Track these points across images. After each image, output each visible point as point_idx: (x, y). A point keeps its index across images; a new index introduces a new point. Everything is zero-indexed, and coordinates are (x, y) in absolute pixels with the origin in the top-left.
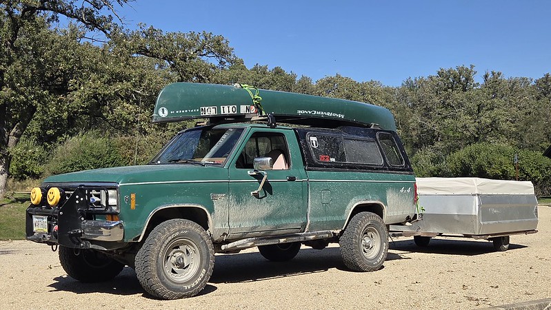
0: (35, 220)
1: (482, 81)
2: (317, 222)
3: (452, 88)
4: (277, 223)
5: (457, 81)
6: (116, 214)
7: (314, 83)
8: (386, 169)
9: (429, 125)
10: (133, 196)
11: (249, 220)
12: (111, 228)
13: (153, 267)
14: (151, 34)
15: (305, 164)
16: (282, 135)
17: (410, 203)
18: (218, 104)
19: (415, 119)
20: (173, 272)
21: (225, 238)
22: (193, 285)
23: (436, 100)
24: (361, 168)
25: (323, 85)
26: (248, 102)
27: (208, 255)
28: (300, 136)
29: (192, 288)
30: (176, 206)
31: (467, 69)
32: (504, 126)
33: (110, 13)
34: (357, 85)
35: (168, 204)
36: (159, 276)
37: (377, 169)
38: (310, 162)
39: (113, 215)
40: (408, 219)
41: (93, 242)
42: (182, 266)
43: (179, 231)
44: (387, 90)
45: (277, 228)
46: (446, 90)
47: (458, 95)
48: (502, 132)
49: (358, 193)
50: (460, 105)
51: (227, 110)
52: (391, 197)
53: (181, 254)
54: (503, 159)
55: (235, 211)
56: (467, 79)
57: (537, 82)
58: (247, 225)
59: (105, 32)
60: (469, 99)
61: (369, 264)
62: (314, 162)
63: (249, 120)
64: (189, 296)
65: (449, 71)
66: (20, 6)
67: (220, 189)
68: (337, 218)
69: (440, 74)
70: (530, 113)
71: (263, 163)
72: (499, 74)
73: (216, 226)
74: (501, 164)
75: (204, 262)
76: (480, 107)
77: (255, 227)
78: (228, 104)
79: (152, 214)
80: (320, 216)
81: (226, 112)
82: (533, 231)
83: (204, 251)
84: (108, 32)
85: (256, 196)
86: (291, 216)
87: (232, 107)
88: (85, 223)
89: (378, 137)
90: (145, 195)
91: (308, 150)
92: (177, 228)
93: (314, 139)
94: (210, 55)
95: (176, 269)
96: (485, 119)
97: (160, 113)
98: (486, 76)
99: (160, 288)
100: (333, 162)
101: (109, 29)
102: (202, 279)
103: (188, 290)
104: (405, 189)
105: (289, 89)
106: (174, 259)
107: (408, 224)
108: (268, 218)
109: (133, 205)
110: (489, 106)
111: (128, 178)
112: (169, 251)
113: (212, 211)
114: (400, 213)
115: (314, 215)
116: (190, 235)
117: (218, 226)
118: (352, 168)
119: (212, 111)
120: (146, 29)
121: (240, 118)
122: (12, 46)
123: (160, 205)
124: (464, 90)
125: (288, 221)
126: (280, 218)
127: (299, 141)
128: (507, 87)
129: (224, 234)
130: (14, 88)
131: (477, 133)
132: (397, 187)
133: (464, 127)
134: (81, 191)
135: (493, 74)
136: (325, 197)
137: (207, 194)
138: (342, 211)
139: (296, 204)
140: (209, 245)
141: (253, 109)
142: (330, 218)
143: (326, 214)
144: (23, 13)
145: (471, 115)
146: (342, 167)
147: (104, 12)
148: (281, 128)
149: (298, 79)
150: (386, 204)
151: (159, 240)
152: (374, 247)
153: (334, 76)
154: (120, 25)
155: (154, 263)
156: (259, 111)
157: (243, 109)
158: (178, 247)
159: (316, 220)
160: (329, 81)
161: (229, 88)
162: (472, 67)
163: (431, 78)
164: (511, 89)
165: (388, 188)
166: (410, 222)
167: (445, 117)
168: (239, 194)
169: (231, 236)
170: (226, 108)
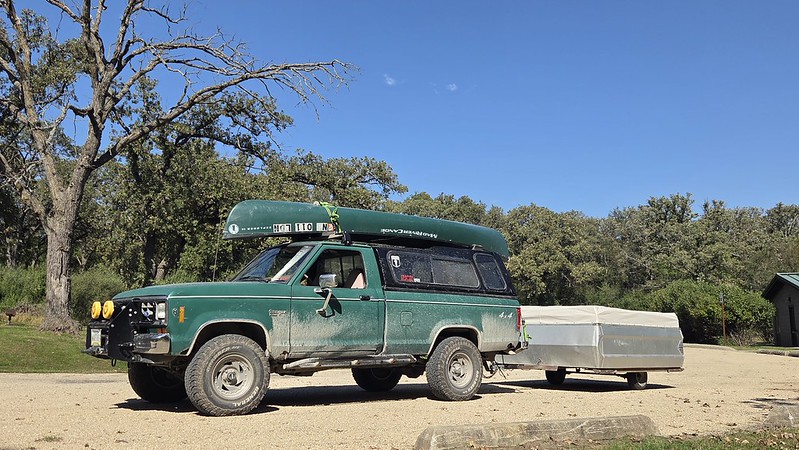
0: (93, 333)
1: (701, 212)
2: (396, 345)
3: (665, 219)
4: (347, 343)
5: (672, 211)
6: (165, 327)
7: (506, 214)
8: (482, 292)
9: (639, 261)
10: (182, 309)
11: (314, 338)
12: (157, 340)
13: (199, 382)
14: (309, 159)
15: (383, 284)
16: (358, 253)
17: (512, 330)
18: (292, 221)
19: (623, 255)
20: (224, 388)
21: (286, 356)
22: (244, 403)
23: (647, 232)
24: (451, 290)
25: (515, 216)
26: (325, 219)
27: (262, 373)
28: (380, 255)
29: (242, 406)
30: (228, 320)
31: (683, 199)
32: (730, 263)
33: (268, 138)
34: (555, 216)
35: (220, 318)
36: (206, 391)
37: (471, 292)
38: (388, 281)
39: (162, 328)
40: (510, 347)
41: (143, 356)
42: (234, 383)
43: (231, 346)
44: (590, 222)
45: (347, 348)
46: (658, 221)
47: (673, 228)
48: (726, 270)
49: (447, 316)
50: (674, 239)
51: (302, 228)
52: (487, 321)
53: (233, 370)
54: (708, 298)
55: (297, 328)
56: (683, 210)
57: (769, 212)
58: (311, 345)
59: (263, 159)
60: (685, 232)
61: (458, 393)
62: (393, 281)
63: (326, 238)
64: (239, 413)
65: (661, 200)
66: (174, 133)
67: (280, 306)
68: (420, 342)
69: (651, 203)
70: (761, 248)
71: (328, 280)
72: (721, 203)
73: (275, 344)
74: (707, 303)
75: (258, 379)
76: (699, 242)
77: (321, 347)
78: (303, 222)
79: (202, 327)
80: (399, 338)
81: (301, 230)
82: (678, 369)
83: (258, 368)
84: (265, 159)
85: (323, 314)
86: (364, 337)
87: (306, 225)
88: (138, 336)
89: (475, 259)
90: (195, 309)
91: (388, 269)
92: (229, 343)
93: (396, 258)
94: (373, 182)
95: (227, 385)
96: (705, 254)
97: (231, 230)
98: (706, 206)
99: (207, 404)
100: (417, 283)
101: (265, 155)
102: (255, 397)
103: (238, 407)
104: (507, 313)
105: (477, 221)
106: (225, 375)
107: (511, 352)
108: (337, 338)
109: (182, 318)
110: (709, 240)
111: (178, 292)
112: (220, 367)
113: (270, 327)
114: (499, 340)
115: (392, 337)
116: (243, 351)
117: (278, 344)
118: (440, 289)
119: (285, 229)
120: (304, 155)
121: (316, 236)
122: (164, 175)
123: (211, 320)
124: (680, 221)
125: (361, 342)
126: (351, 338)
127: (378, 260)
128: (732, 219)
129: (284, 353)
130: (162, 216)
131: (696, 271)
132: (495, 312)
133: (680, 263)
134: (136, 304)
135: (714, 203)
136: (405, 318)
137: (266, 309)
138: (426, 335)
139: (369, 324)
140: (263, 362)
141: (331, 227)
142: (411, 342)
143: (407, 337)
144: (177, 140)
145: (688, 250)
146: (428, 288)
147: (262, 139)
148: (356, 246)
149: (488, 209)
150: (481, 330)
151: (207, 354)
152: (465, 375)
153: (528, 205)
154: (278, 152)
155: (201, 378)
156: (336, 229)
157: (320, 227)
158: (230, 363)
159: (394, 342)
160: (523, 212)
161: (305, 207)
162: (689, 195)
163: (641, 208)
164: (738, 220)
165: (484, 312)
166: (514, 350)
167: (658, 253)
168: (302, 312)
169: (292, 355)
170: (301, 225)
